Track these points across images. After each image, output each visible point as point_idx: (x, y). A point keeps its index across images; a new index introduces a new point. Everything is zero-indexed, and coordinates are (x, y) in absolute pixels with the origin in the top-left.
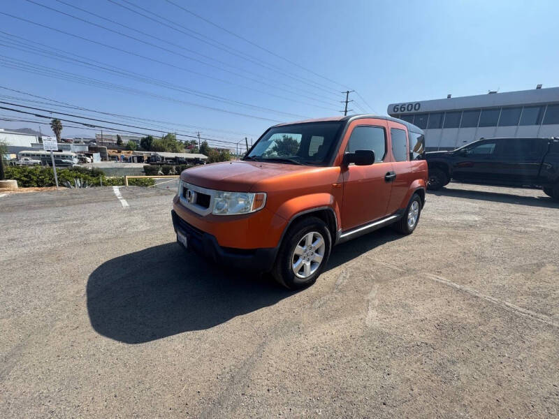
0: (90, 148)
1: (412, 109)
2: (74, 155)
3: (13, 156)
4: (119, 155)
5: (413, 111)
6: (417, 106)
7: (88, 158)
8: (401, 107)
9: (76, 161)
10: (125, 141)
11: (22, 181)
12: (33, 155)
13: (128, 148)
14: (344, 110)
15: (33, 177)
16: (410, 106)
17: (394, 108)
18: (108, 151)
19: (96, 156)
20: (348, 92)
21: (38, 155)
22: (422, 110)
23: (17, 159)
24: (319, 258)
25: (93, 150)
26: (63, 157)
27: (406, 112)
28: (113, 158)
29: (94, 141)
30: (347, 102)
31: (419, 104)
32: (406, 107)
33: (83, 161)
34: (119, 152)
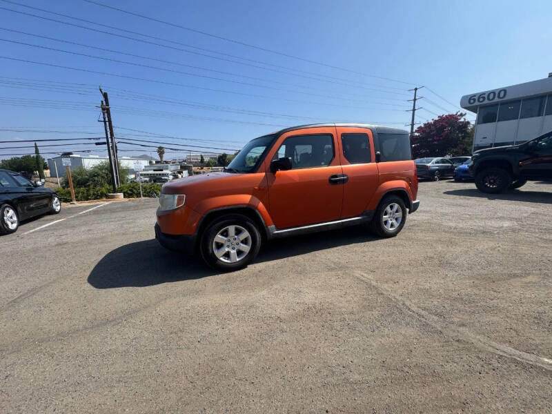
0: (182, 167)
1: (494, 98)
2: (170, 173)
3: (133, 176)
4: (202, 171)
5: (496, 100)
6: (503, 93)
7: (179, 175)
8: (479, 98)
9: (171, 177)
10: (206, 159)
11: (128, 193)
12: (145, 175)
13: (208, 165)
14: (412, 108)
15: (134, 191)
16: (492, 95)
17: (470, 99)
18: (193, 168)
19: (185, 173)
20: (416, 89)
21: (148, 174)
22: (509, 97)
23: (135, 178)
24: (246, 248)
25: (183, 168)
26: (163, 175)
27: (486, 102)
28: (197, 173)
29: (185, 161)
30: (415, 100)
31: (505, 90)
32: (486, 96)
33: (176, 177)
34: (202, 169)
